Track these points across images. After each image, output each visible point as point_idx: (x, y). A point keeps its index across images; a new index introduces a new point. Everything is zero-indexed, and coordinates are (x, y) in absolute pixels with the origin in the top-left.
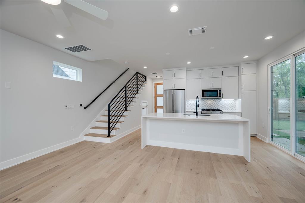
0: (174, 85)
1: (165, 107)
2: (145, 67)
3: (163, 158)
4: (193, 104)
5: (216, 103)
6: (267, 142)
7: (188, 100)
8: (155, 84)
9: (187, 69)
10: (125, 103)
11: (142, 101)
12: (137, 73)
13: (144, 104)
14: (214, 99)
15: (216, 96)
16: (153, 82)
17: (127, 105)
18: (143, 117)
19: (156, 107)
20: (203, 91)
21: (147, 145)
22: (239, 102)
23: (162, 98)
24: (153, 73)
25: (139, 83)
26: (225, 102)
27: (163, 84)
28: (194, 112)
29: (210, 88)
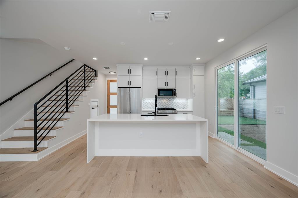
0: (130, 83)
1: (119, 107)
2: (95, 59)
3: (116, 175)
4: (149, 103)
5: (170, 102)
6: (214, 138)
7: (144, 99)
8: (108, 80)
9: (143, 66)
10: (65, 101)
11: (92, 100)
12: (85, 66)
13: (94, 103)
14: (168, 99)
15: (171, 95)
16: (106, 79)
17: (69, 105)
18: (89, 121)
19: (109, 107)
20: (159, 90)
21: (95, 157)
22: (190, 102)
23: (116, 96)
24: (106, 68)
25: (87, 81)
26: (178, 101)
27: (117, 81)
28: (153, 113)
29: (165, 87)
